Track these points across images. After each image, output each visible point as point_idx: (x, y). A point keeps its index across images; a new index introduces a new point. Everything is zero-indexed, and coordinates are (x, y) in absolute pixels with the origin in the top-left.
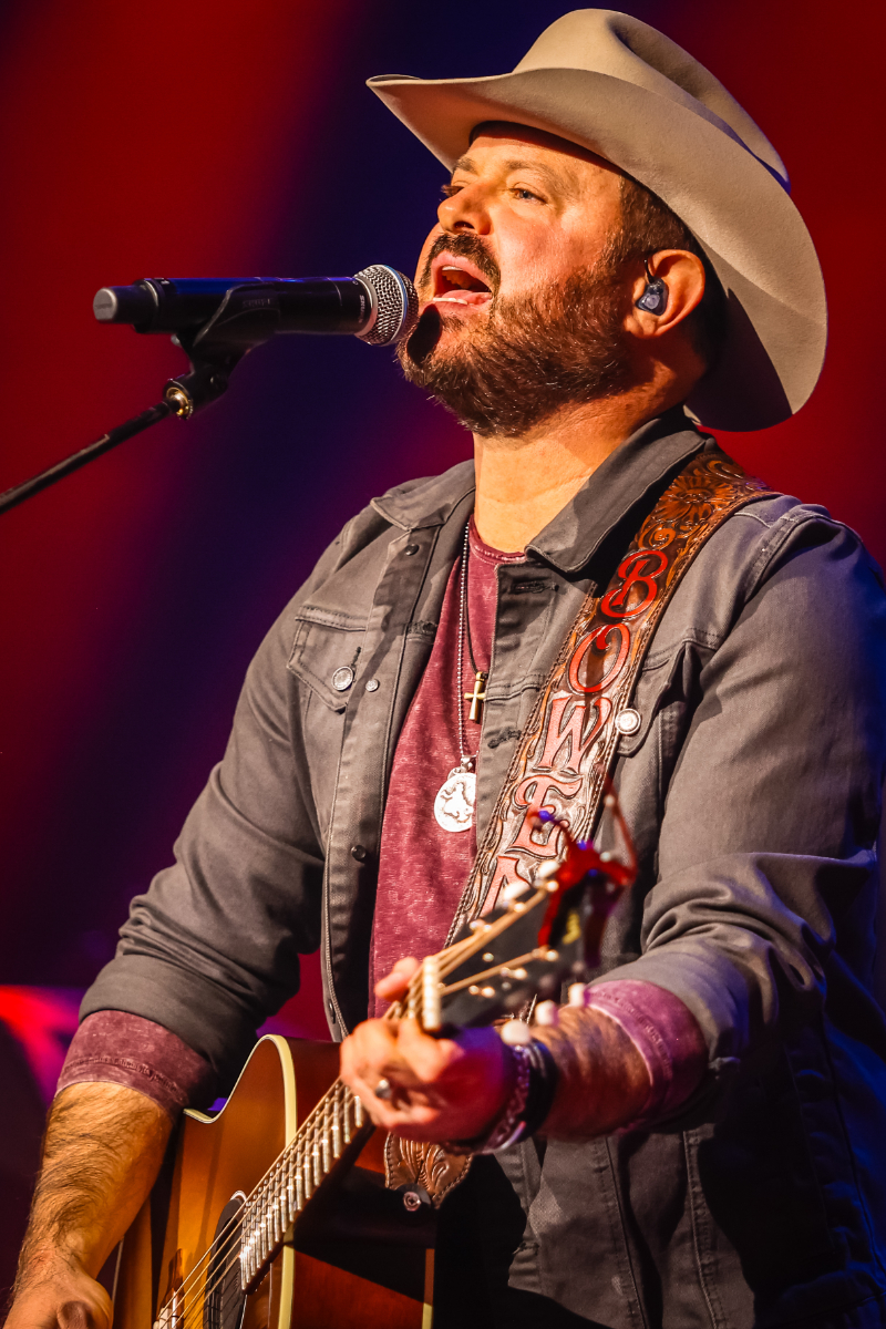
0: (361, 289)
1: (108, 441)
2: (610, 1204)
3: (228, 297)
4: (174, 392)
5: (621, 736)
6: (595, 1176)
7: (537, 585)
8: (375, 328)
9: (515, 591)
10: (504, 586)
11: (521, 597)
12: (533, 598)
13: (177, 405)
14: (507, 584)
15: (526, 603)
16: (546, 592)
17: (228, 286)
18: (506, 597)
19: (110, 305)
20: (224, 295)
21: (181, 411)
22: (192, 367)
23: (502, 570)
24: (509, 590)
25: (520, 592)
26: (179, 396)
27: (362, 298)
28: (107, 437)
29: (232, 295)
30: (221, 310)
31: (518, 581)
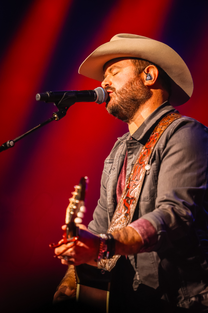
0: (95, 92)
1: (40, 126)
2: (156, 270)
3: (65, 94)
4: (54, 115)
5: (147, 171)
6: (152, 265)
7: (135, 144)
8: (98, 100)
9: (130, 146)
10: (128, 145)
11: (132, 147)
12: (135, 147)
13: (55, 118)
14: (129, 145)
15: (133, 148)
16: (137, 145)
17: (65, 92)
18: (128, 147)
19: (39, 97)
20: (64, 94)
21: (56, 119)
22: (58, 110)
23: (127, 142)
24: (129, 146)
25: (132, 146)
26: (56, 116)
27: (95, 94)
28: (40, 125)
29: (66, 94)
30: (63, 97)
31: (131, 144)
